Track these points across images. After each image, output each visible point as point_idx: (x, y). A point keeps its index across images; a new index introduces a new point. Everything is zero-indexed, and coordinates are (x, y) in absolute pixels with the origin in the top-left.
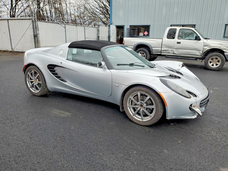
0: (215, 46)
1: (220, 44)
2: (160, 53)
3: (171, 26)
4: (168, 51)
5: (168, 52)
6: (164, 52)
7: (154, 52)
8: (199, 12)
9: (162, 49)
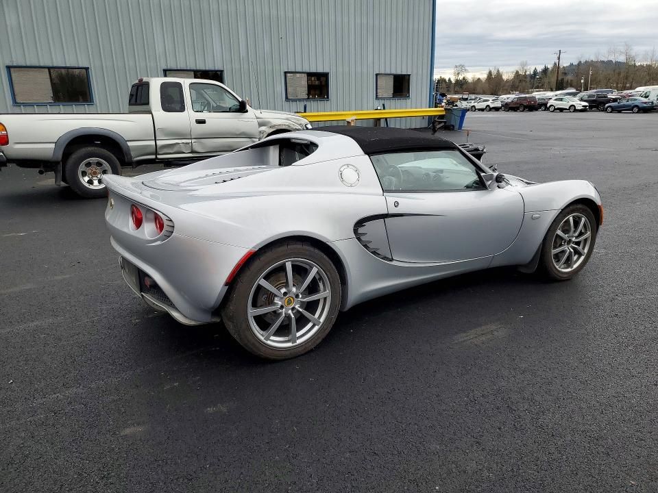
0: (280, 125)
1: (287, 119)
2: (154, 157)
3: (166, 72)
4: (178, 146)
5: (175, 149)
6: (166, 151)
7: (133, 154)
8: (87, 31)
9: (159, 143)
